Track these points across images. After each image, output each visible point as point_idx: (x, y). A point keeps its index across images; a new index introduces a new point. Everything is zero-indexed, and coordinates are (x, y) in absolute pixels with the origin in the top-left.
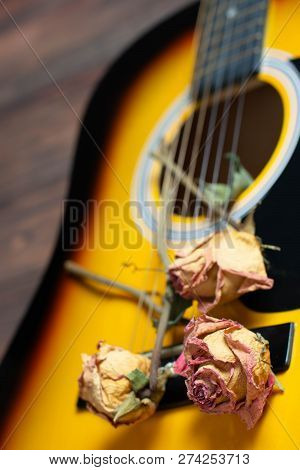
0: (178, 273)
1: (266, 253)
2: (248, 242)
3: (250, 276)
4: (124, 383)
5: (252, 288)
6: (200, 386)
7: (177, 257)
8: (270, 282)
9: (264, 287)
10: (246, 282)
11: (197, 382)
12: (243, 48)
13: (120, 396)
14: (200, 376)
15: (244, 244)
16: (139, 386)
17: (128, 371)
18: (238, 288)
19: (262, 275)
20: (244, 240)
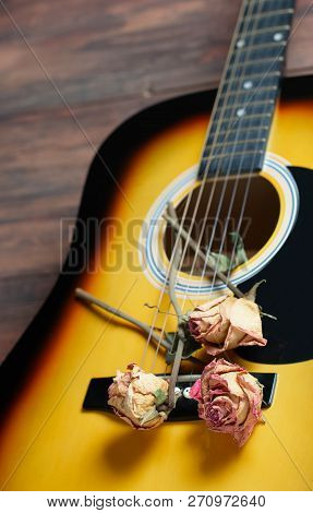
0: (198, 322)
1: (264, 319)
2: (252, 309)
3: (251, 334)
4: (151, 398)
5: (251, 343)
6: (217, 411)
7: (196, 310)
8: (265, 341)
9: (260, 344)
10: (247, 339)
11: (214, 407)
12: (251, 147)
13: (145, 407)
14: (218, 403)
15: (249, 310)
16: (160, 402)
17: (154, 389)
18: (240, 342)
19: (259, 334)
20: (250, 306)
